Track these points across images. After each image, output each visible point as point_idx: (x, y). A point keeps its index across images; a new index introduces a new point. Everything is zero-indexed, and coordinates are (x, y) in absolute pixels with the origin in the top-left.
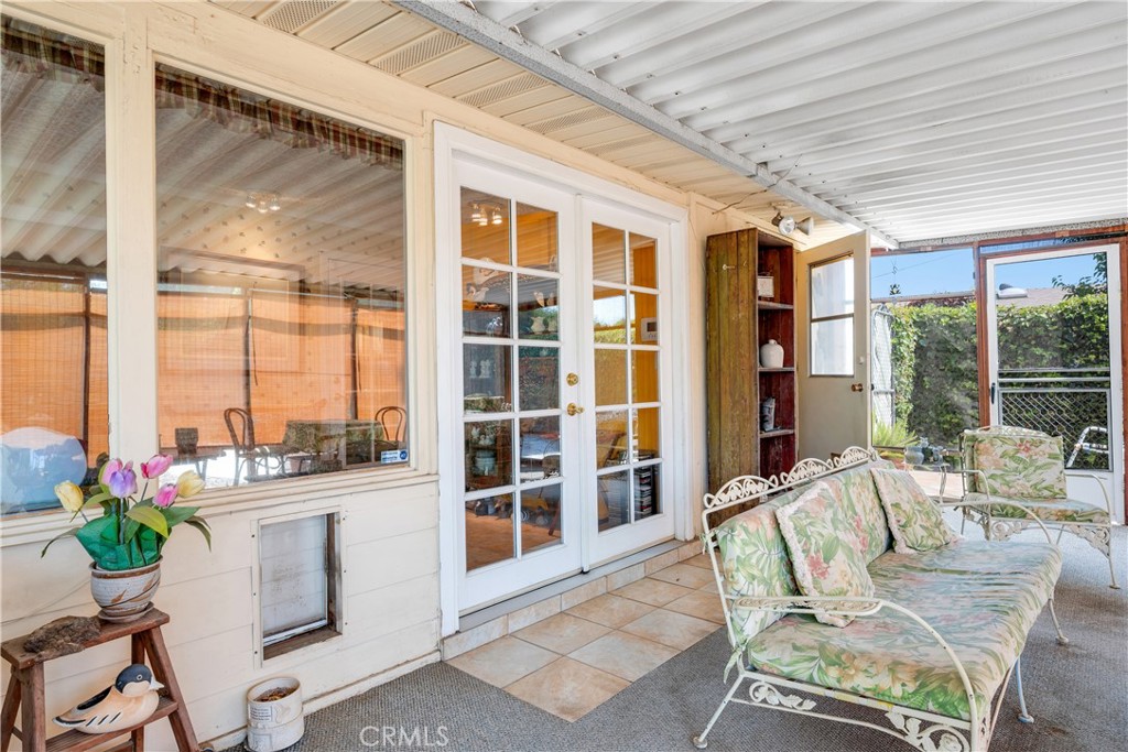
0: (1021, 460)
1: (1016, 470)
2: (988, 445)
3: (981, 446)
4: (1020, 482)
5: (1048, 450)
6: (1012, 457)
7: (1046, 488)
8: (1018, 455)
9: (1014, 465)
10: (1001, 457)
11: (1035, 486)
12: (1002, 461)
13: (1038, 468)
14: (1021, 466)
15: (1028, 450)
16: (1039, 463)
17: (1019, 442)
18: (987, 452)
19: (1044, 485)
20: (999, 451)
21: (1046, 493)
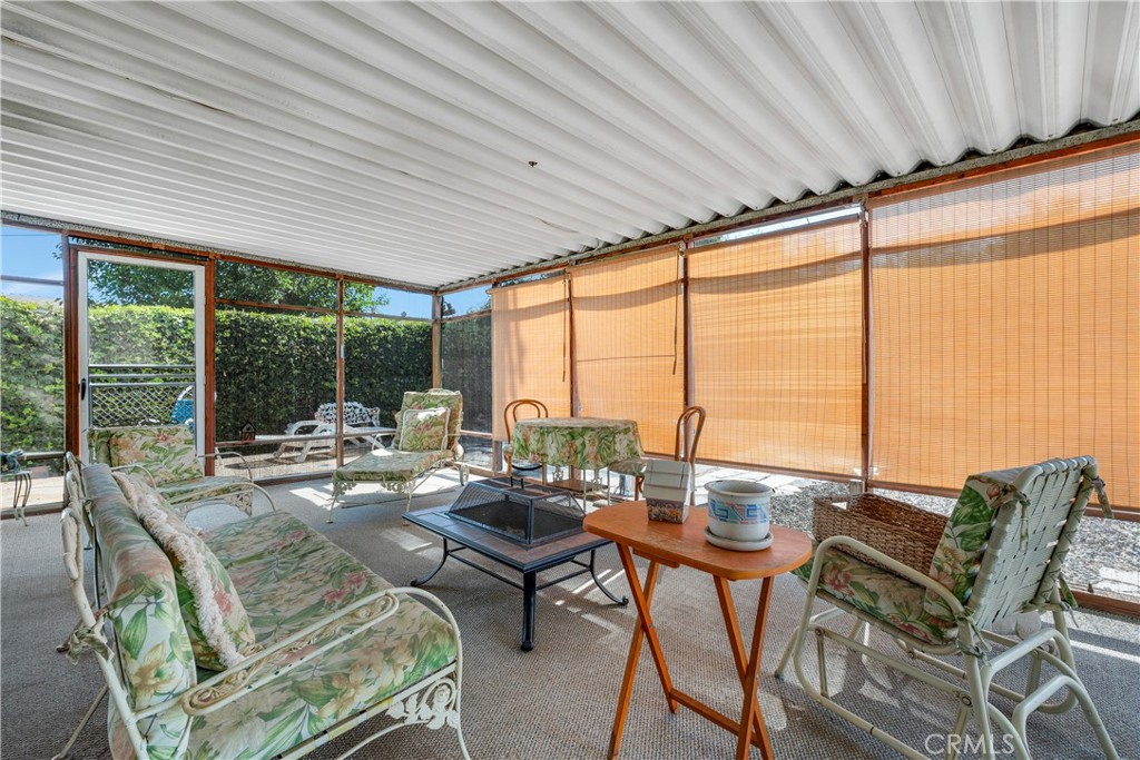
0: (161, 449)
1: (157, 459)
2: (128, 439)
3: (121, 441)
4: (162, 470)
5: (184, 437)
6: (152, 448)
7: (185, 471)
8: (158, 445)
9: (154, 455)
10: (142, 449)
11: (176, 471)
12: (143, 453)
13: (177, 454)
14: (161, 455)
15: (166, 439)
16: (177, 450)
17: (157, 433)
18: (127, 446)
19: (183, 468)
20: (139, 444)
21: (186, 475)
